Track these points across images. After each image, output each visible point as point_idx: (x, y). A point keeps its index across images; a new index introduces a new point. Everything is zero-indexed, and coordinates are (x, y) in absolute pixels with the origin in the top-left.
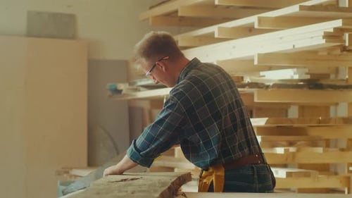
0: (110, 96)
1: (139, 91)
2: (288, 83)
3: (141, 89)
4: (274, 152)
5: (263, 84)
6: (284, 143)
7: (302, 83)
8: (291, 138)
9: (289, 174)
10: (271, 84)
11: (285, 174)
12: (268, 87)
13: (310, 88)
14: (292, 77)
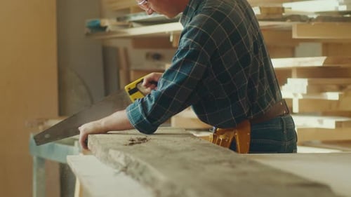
0: (87, 34)
1: (132, 27)
2: (334, 16)
3: (134, 25)
4: (325, 98)
5: (305, 17)
6: (334, 87)
7: (348, 16)
8: (341, 81)
9: (338, 124)
11: (334, 123)
12: (311, 20)
14: (337, 8)
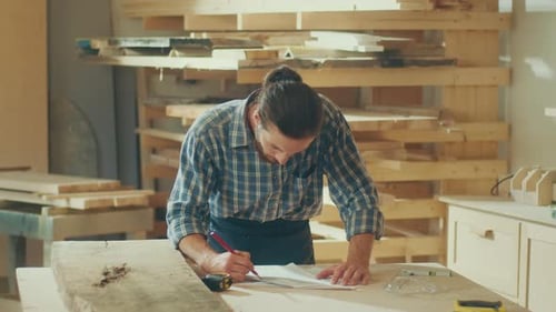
0: (81, 56)
1: (124, 54)
5: (310, 61)
7: (370, 58)
10: (322, 61)
12: (316, 66)
13: (383, 66)
